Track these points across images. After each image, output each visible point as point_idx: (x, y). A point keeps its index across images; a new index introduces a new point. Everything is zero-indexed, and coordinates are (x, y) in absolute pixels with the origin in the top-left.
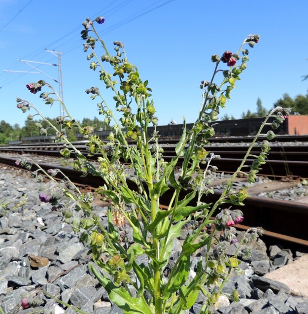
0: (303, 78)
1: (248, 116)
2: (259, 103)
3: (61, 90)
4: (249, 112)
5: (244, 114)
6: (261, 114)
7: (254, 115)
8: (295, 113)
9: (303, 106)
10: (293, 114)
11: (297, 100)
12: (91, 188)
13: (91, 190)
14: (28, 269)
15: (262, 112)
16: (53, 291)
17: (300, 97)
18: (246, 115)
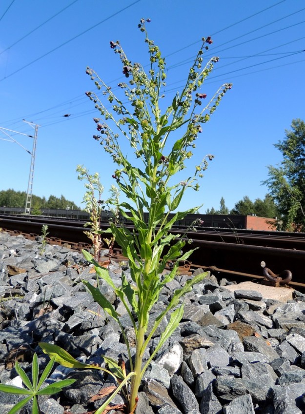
0: (262, 183)
1: (211, 212)
2: (222, 202)
3: (32, 163)
4: (213, 209)
5: (208, 211)
6: (223, 212)
7: (217, 212)
8: (253, 215)
9: (261, 209)
10: (252, 215)
11: (256, 203)
12: (61, 241)
13: (60, 243)
14: (6, 276)
15: (224, 210)
16: (32, 286)
17: (258, 200)
18: (209, 212)
